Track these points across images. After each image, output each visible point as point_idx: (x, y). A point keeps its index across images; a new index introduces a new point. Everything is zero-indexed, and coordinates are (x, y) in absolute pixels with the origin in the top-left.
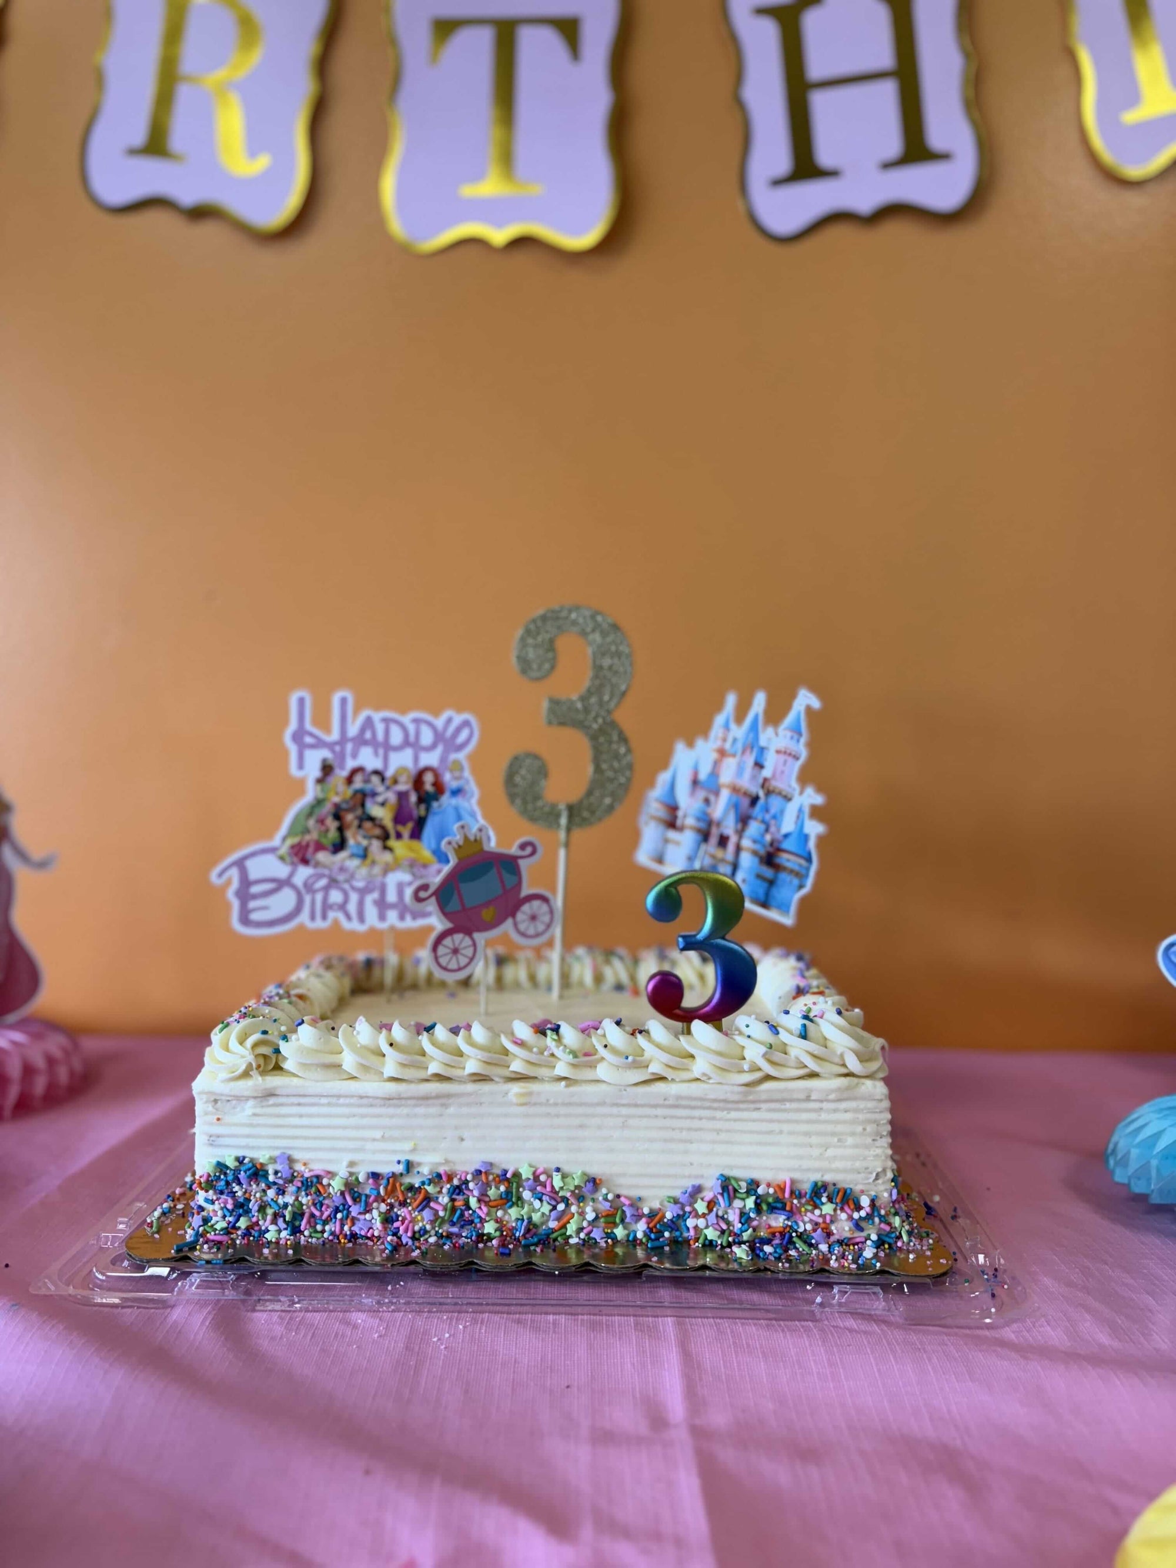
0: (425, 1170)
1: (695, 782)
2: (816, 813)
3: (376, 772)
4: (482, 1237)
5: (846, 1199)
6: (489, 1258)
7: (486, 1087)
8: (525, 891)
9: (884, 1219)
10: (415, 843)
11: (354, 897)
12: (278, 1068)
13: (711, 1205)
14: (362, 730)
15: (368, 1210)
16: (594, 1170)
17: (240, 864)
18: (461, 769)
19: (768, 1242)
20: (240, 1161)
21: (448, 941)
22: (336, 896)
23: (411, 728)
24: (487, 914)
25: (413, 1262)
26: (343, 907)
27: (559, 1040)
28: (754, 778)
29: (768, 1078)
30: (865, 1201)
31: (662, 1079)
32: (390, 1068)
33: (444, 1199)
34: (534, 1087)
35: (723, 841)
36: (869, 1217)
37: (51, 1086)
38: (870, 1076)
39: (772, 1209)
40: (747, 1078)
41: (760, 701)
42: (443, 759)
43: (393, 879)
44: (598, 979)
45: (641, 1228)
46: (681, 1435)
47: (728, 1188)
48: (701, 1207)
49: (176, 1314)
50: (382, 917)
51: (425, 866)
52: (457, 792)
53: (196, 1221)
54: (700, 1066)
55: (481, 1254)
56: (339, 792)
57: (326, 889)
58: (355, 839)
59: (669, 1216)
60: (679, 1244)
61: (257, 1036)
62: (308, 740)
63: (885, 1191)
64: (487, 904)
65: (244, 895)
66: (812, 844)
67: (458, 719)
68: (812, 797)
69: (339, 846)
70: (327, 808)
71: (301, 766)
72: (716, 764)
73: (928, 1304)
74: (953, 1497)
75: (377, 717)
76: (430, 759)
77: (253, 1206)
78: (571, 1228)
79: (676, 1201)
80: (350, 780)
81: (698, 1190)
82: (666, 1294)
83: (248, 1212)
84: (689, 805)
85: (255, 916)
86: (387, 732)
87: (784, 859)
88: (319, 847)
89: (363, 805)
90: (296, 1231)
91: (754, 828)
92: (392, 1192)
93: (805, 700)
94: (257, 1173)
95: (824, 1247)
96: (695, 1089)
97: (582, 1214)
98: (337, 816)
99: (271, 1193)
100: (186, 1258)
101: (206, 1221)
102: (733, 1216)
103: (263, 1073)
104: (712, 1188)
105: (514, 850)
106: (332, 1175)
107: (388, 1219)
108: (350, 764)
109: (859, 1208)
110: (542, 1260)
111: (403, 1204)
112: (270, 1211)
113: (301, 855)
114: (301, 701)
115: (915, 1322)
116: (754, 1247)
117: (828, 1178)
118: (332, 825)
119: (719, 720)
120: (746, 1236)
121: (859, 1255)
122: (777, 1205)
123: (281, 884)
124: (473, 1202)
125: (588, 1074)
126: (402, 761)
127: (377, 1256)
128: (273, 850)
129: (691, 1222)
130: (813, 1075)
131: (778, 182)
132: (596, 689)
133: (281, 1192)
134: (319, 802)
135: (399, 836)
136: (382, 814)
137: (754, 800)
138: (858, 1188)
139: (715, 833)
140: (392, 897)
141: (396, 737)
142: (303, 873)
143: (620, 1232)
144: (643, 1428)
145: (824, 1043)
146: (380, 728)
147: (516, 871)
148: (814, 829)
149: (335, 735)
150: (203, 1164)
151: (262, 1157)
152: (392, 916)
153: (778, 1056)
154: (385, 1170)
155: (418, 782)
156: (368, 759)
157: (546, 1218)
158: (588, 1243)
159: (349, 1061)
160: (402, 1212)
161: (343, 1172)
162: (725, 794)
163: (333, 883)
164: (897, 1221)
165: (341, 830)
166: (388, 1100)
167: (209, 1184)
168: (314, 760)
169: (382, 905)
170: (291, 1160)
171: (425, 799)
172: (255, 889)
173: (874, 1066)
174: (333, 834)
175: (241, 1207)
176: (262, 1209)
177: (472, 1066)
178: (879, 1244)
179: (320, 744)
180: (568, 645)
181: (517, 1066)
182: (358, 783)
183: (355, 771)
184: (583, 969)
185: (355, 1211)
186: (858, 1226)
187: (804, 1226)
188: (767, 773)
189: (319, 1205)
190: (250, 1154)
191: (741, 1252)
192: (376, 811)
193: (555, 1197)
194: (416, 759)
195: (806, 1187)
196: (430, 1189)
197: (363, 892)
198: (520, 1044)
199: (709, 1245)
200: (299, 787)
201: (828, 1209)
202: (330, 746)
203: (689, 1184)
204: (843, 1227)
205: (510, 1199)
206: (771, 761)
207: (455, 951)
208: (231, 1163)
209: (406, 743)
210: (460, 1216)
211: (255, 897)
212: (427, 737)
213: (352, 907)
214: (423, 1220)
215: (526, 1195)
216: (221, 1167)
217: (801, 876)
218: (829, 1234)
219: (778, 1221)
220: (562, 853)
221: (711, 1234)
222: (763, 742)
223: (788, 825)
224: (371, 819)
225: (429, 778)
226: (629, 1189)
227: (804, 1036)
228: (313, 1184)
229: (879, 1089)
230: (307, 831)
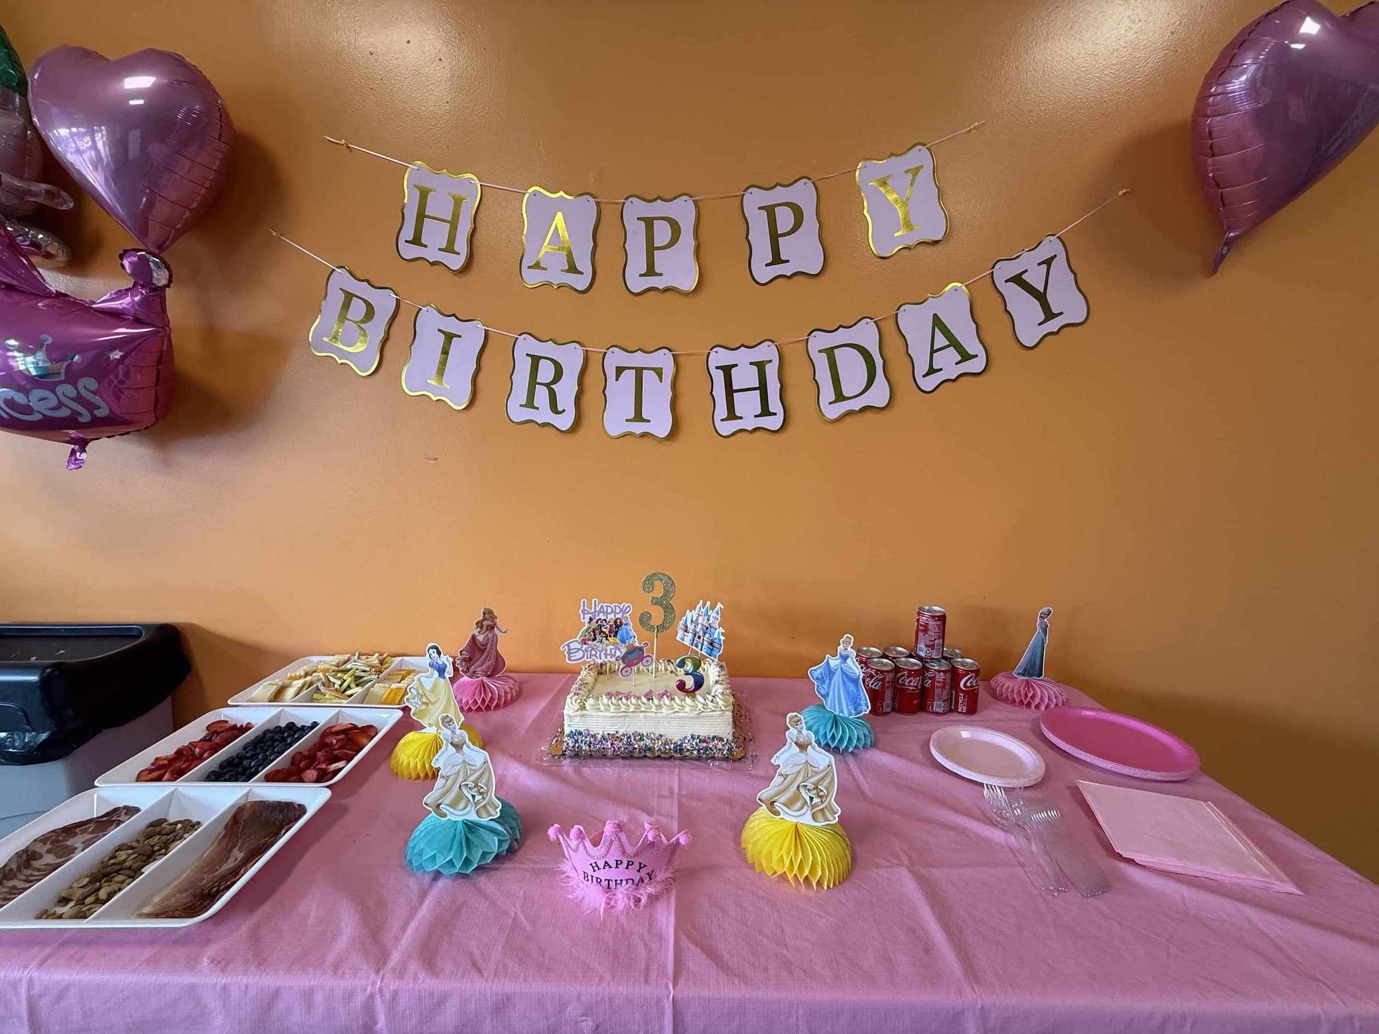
0: (621, 733)
1: (692, 621)
2: (722, 634)
3: (604, 620)
4: (635, 749)
5: (721, 739)
6: (636, 754)
7: (635, 714)
8: (645, 655)
9: (730, 744)
10: (615, 638)
11: (598, 653)
12: (584, 708)
13: (689, 741)
14: (600, 609)
15: (607, 742)
16: (661, 733)
17: (568, 645)
18: (627, 618)
19: (702, 749)
20: (576, 730)
21: (625, 669)
22: (593, 653)
23: (614, 608)
24: (635, 662)
25: (618, 755)
26: (595, 655)
27: (653, 703)
28: (707, 623)
29: (703, 712)
30: (725, 740)
31: (678, 712)
32: (612, 710)
33: (625, 740)
34: (647, 714)
35: (699, 637)
36: (726, 744)
37: (506, 701)
38: (728, 711)
39: (703, 742)
40: (698, 712)
41: (708, 604)
42: (622, 616)
43: (608, 648)
44: (666, 669)
45: (672, 746)
46: (676, 796)
47: (693, 737)
48: (686, 741)
49: (565, 768)
50: (606, 658)
51: (618, 644)
52: (626, 625)
53: (565, 744)
54: (687, 709)
55: (634, 753)
56: (594, 625)
57: (591, 651)
58: (598, 638)
59: (679, 743)
60: (681, 750)
61: (579, 701)
62: (586, 612)
63: (730, 738)
64: (635, 659)
65: (569, 653)
66: (722, 641)
67: (626, 605)
68: (721, 630)
69: (595, 639)
70: (591, 629)
71: (584, 619)
72: (697, 617)
73: (737, 764)
74: (727, 808)
75: (604, 605)
76: (619, 616)
77: (580, 741)
78: (656, 746)
79: (680, 740)
80: (597, 622)
81: (686, 737)
82: (677, 762)
83: (578, 742)
84: (691, 627)
85: (572, 658)
86: (607, 610)
87: (715, 644)
88: (589, 640)
89: (601, 628)
90: (590, 747)
91: (707, 635)
92: (612, 738)
93: (719, 605)
94: (580, 733)
95: (715, 751)
96: (686, 714)
97: (658, 743)
98: (594, 631)
99: (584, 738)
100: (565, 755)
101: (568, 744)
102: (694, 743)
103: (581, 710)
104: (689, 737)
105: (642, 645)
106: (598, 734)
107: (612, 744)
108: (597, 618)
109: (723, 741)
110: (648, 754)
111: (616, 741)
112: (583, 742)
113: (584, 642)
114: (584, 602)
115: (733, 769)
116: (699, 751)
117: (717, 735)
118: (592, 634)
119: (698, 606)
120: (697, 748)
121: (722, 753)
122: (705, 741)
123: (579, 650)
124: (632, 740)
125: (660, 711)
126: (611, 617)
127: (610, 753)
128: (576, 641)
129: (684, 745)
130: (713, 711)
131: (722, 420)
132: (665, 595)
133: (586, 737)
134: (589, 628)
135: (610, 636)
136: (606, 631)
137: (707, 628)
138: (723, 737)
139: (697, 635)
140: (608, 652)
141: (610, 610)
142: (585, 646)
143: (667, 747)
144: (668, 794)
145: (717, 703)
146: (605, 608)
147: (643, 650)
148: (722, 638)
149: (593, 611)
150: (567, 731)
151: (582, 730)
152: (609, 657)
153: (705, 707)
154: (611, 733)
155: (616, 622)
156: (602, 617)
157: (650, 744)
158: (660, 750)
159: (602, 708)
160: (615, 742)
161: (601, 733)
162: (700, 625)
163: (593, 649)
164: (733, 744)
165: (595, 635)
166: (612, 717)
167: (568, 736)
168: (587, 617)
169: (606, 655)
170: (588, 731)
171: (617, 627)
172: (572, 651)
173: (728, 708)
174: (593, 636)
175: (577, 741)
176: (582, 742)
177: (632, 709)
178: (728, 750)
179: (589, 613)
180: (657, 583)
181: (643, 709)
182: (599, 623)
183: (598, 620)
184: (662, 667)
185: (604, 742)
186: (723, 745)
187: (710, 746)
188: (710, 622)
189: (595, 741)
190: (578, 729)
191: (695, 752)
192: (604, 630)
193: (652, 739)
194: (615, 616)
195: (711, 737)
196: (622, 738)
197: (601, 651)
198: (644, 703)
199: (688, 750)
200: (584, 624)
201: (716, 742)
202: (592, 613)
203: (684, 736)
204: (720, 746)
205: (641, 739)
206: (711, 619)
207: (626, 671)
208: (574, 731)
209: (612, 612)
210: (629, 744)
211: (572, 653)
212: (618, 610)
213: (598, 655)
214: (621, 744)
215: (645, 738)
216: (572, 732)
217: (720, 650)
218: (716, 747)
219: (705, 745)
220: (655, 639)
221: (689, 748)
222: (709, 614)
223: (716, 636)
224: (603, 632)
225: (618, 621)
226: (669, 737)
227: (712, 702)
228: (594, 736)
229: (730, 714)
230: (586, 636)
